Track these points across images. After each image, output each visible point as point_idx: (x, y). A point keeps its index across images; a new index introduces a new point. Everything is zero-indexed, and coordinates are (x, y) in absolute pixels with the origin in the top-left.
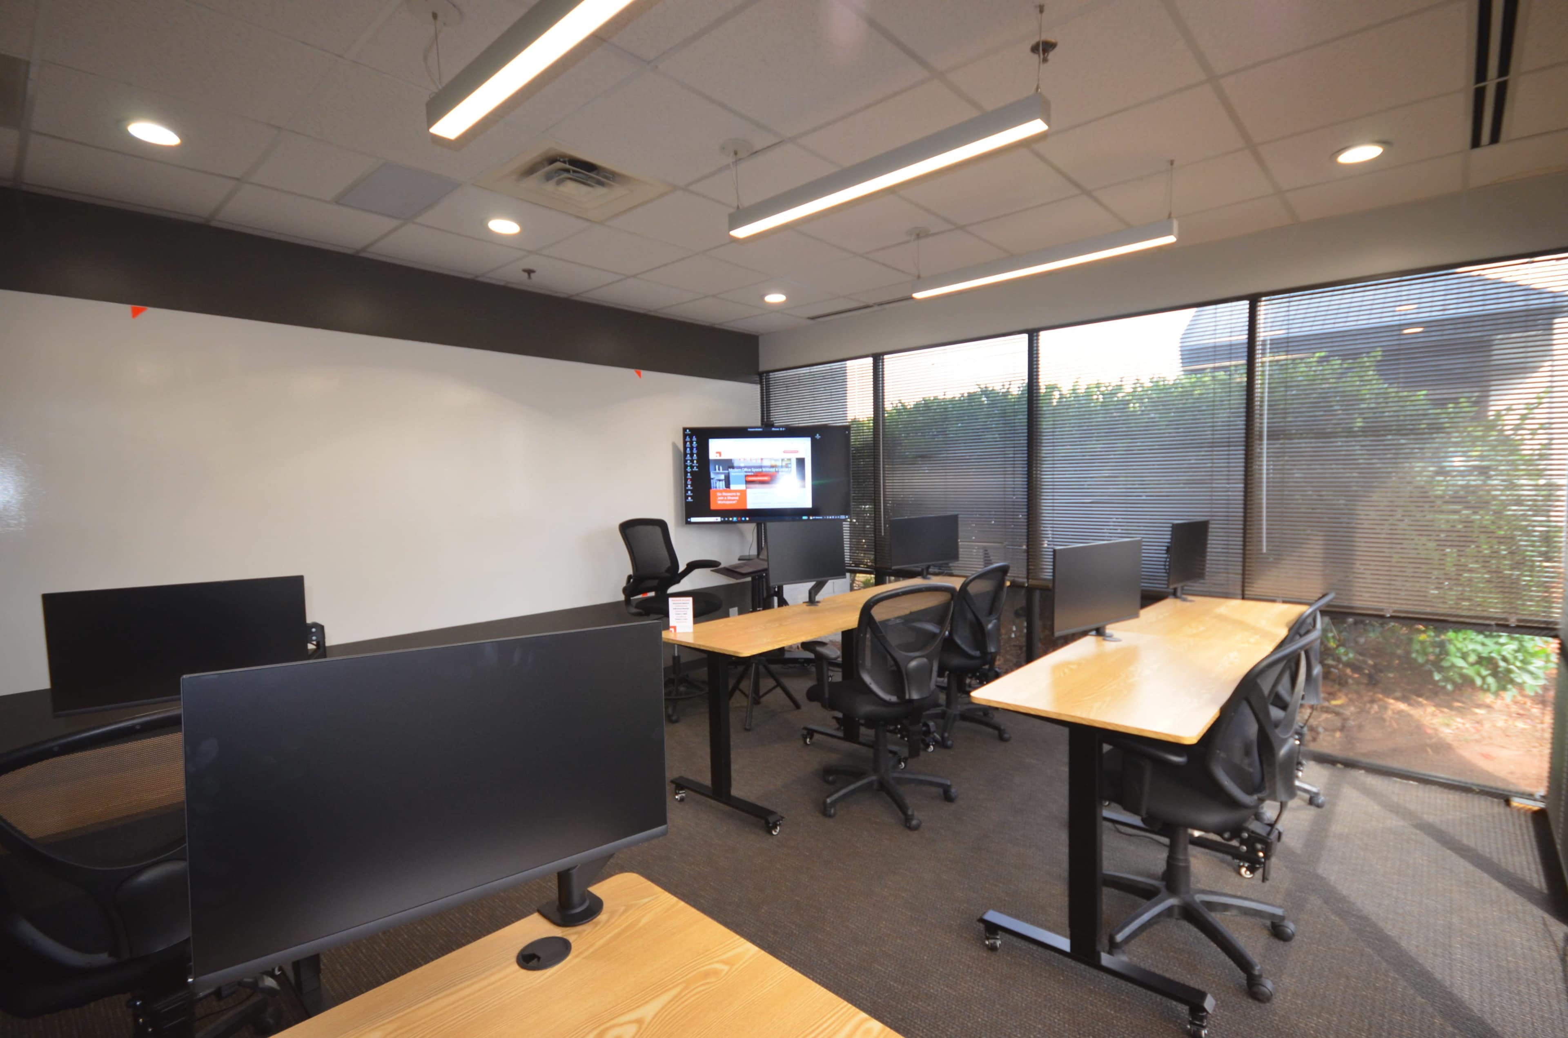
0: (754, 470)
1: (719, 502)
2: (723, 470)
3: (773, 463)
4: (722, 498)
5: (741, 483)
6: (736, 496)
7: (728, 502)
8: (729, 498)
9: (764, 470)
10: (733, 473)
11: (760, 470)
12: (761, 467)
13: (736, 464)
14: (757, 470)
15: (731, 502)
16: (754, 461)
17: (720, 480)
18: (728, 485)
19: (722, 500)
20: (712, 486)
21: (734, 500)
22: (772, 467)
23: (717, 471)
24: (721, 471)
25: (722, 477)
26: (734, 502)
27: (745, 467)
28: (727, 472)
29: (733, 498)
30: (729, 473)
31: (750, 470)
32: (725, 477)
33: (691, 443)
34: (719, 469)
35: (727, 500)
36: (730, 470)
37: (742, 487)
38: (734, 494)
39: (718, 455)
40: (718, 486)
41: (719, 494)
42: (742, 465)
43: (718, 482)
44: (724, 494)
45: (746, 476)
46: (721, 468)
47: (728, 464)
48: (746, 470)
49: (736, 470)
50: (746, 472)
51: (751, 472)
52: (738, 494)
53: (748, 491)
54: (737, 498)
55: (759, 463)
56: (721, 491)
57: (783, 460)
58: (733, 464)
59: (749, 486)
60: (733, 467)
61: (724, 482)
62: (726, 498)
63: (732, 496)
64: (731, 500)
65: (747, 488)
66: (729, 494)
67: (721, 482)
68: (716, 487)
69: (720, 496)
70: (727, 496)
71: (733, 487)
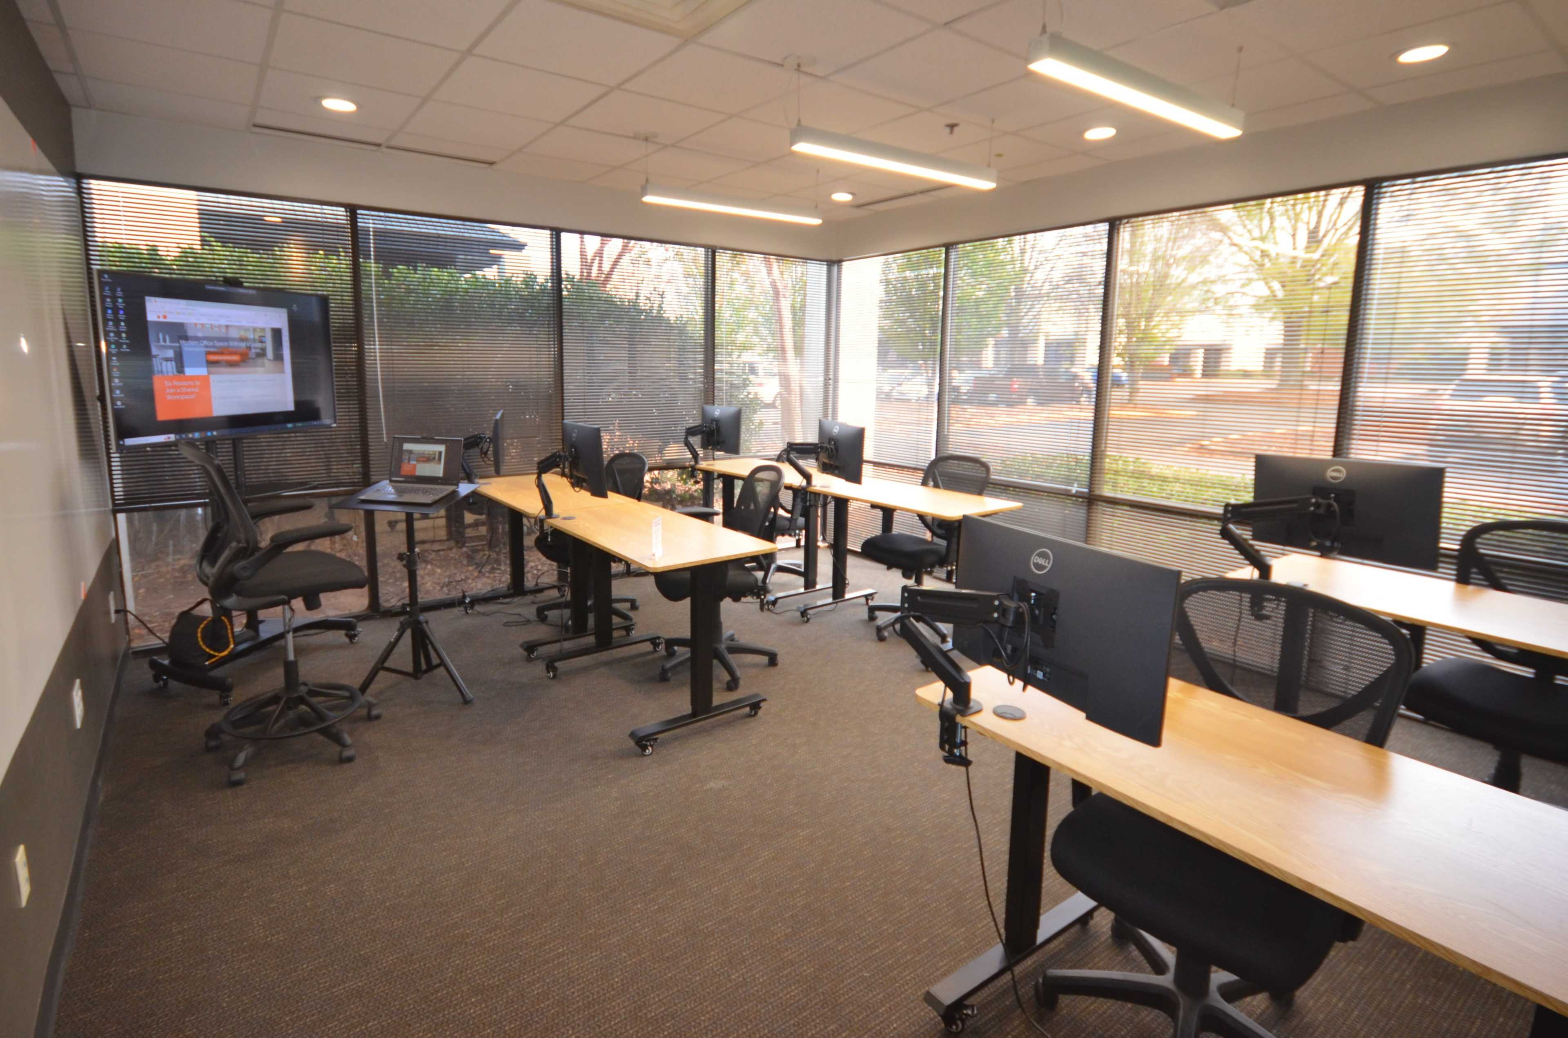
0: (217, 344)
1: (169, 397)
2: (171, 341)
3: (243, 334)
4: (172, 391)
5: (200, 366)
8: (184, 390)
9: (231, 344)
10: (188, 348)
11: (226, 344)
12: (226, 339)
13: (190, 333)
14: (222, 344)
16: (217, 329)
17: (167, 360)
18: (180, 369)
19: (174, 394)
20: (156, 369)
22: (242, 340)
23: (162, 343)
24: (168, 343)
25: (170, 354)
27: (205, 338)
28: (177, 345)
30: (180, 347)
31: (211, 344)
32: (175, 352)
33: (114, 299)
34: (165, 341)
35: (181, 394)
36: (183, 342)
37: (203, 371)
38: (192, 389)
39: (162, 317)
40: (164, 370)
41: (167, 384)
42: (200, 334)
43: (164, 363)
44: (176, 383)
45: (209, 353)
46: (168, 338)
47: (178, 332)
48: (205, 342)
49: (192, 343)
50: (206, 347)
51: (214, 347)
52: (198, 388)
53: (212, 378)
55: (222, 333)
56: (172, 379)
57: (255, 330)
58: (186, 332)
59: (214, 369)
60: (186, 338)
61: (173, 363)
62: (179, 391)
63: (187, 387)
64: (186, 393)
65: (209, 373)
66: (182, 384)
67: (169, 363)
68: (162, 372)
69: (169, 387)
70: (180, 387)
71: (189, 371)
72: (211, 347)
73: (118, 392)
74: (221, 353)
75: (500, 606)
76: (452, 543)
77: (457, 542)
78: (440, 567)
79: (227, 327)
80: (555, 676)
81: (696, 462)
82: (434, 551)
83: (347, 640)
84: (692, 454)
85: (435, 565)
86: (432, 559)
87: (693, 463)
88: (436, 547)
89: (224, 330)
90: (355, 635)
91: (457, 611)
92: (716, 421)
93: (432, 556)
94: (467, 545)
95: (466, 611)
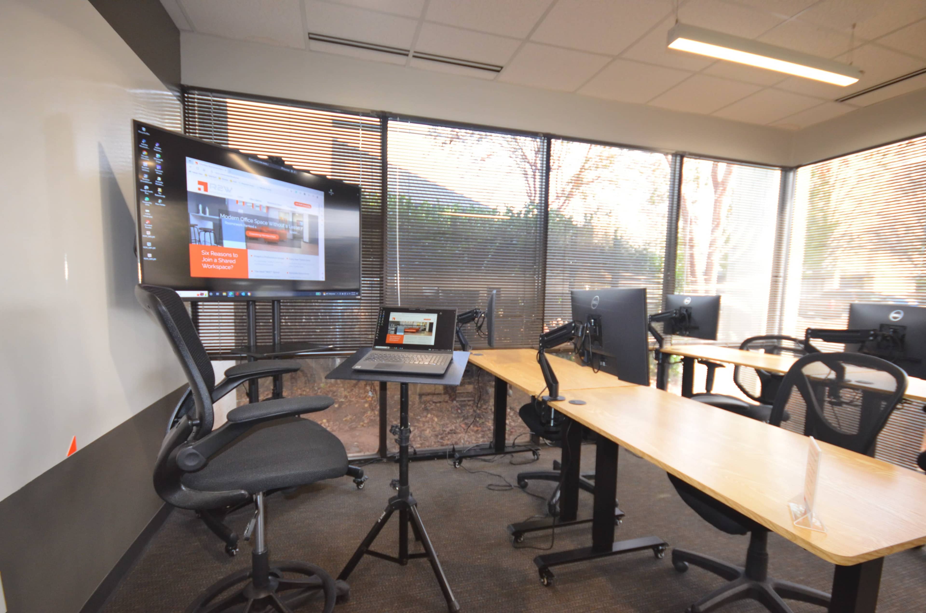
0: (257, 222)
1: (205, 266)
2: (211, 213)
3: (282, 216)
4: (209, 260)
5: (239, 240)
6: (233, 258)
7: (219, 267)
8: (220, 261)
9: (270, 223)
10: (227, 222)
11: (266, 223)
14: (262, 223)
15: (224, 267)
16: (258, 209)
17: (206, 230)
18: (219, 240)
19: (211, 263)
20: (193, 238)
21: (229, 264)
23: (201, 214)
24: (208, 215)
25: (210, 225)
26: (229, 268)
27: (245, 215)
28: (217, 217)
29: (227, 261)
30: (220, 220)
31: (252, 221)
32: (214, 225)
34: (204, 212)
35: (218, 264)
36: (223, 216)
37: (242, 245)
38: (230, 255)
39: (202, 187)
40: (202, 239)
41: (204, 253)
42: (241, 211)
43: (202, 233)
44: (213, 253)
45: (247, 229)
46: (207, 210)
48: (246, 219)
49: (232, 218)
50: (246, 223)
51: (254, 224)
52: (235, 255)
53: (250, 252)
54: (234, 262)
55: (263, 213)
56: (208, 249)
58: (227, 207)
59: (251, 244)
60: (227, 213)
61: (212, 234)
62: (216, 261)
63: (225, 258)
64: (223, 264)
65: (247, 247)
66: (219, 254)
67: (207, 234)
68: (199, 241)
69: (206, 257)
70: (217, 257)
71: (227, 244)
72: (251, 224)
73: (150, 255)
74: (261, 231)
75: (483, 463)
76: (447, 398)
77: (450, 397)
78: (437, 417)
79: (268, 208)
80: (548, 585)
81: (661, 346)
82: (434, 402)
83: (355, 485)
84: (656, 338)
85: (434, 415)
86: (432, 409)
87: (657, 346)
88: (435, 399)
89: (265, 211)
90: (361, 483)
91: (448, 463)
92: (688, 309)
93: (432, 407)
94: (457, 399)
95: (455, 465)
